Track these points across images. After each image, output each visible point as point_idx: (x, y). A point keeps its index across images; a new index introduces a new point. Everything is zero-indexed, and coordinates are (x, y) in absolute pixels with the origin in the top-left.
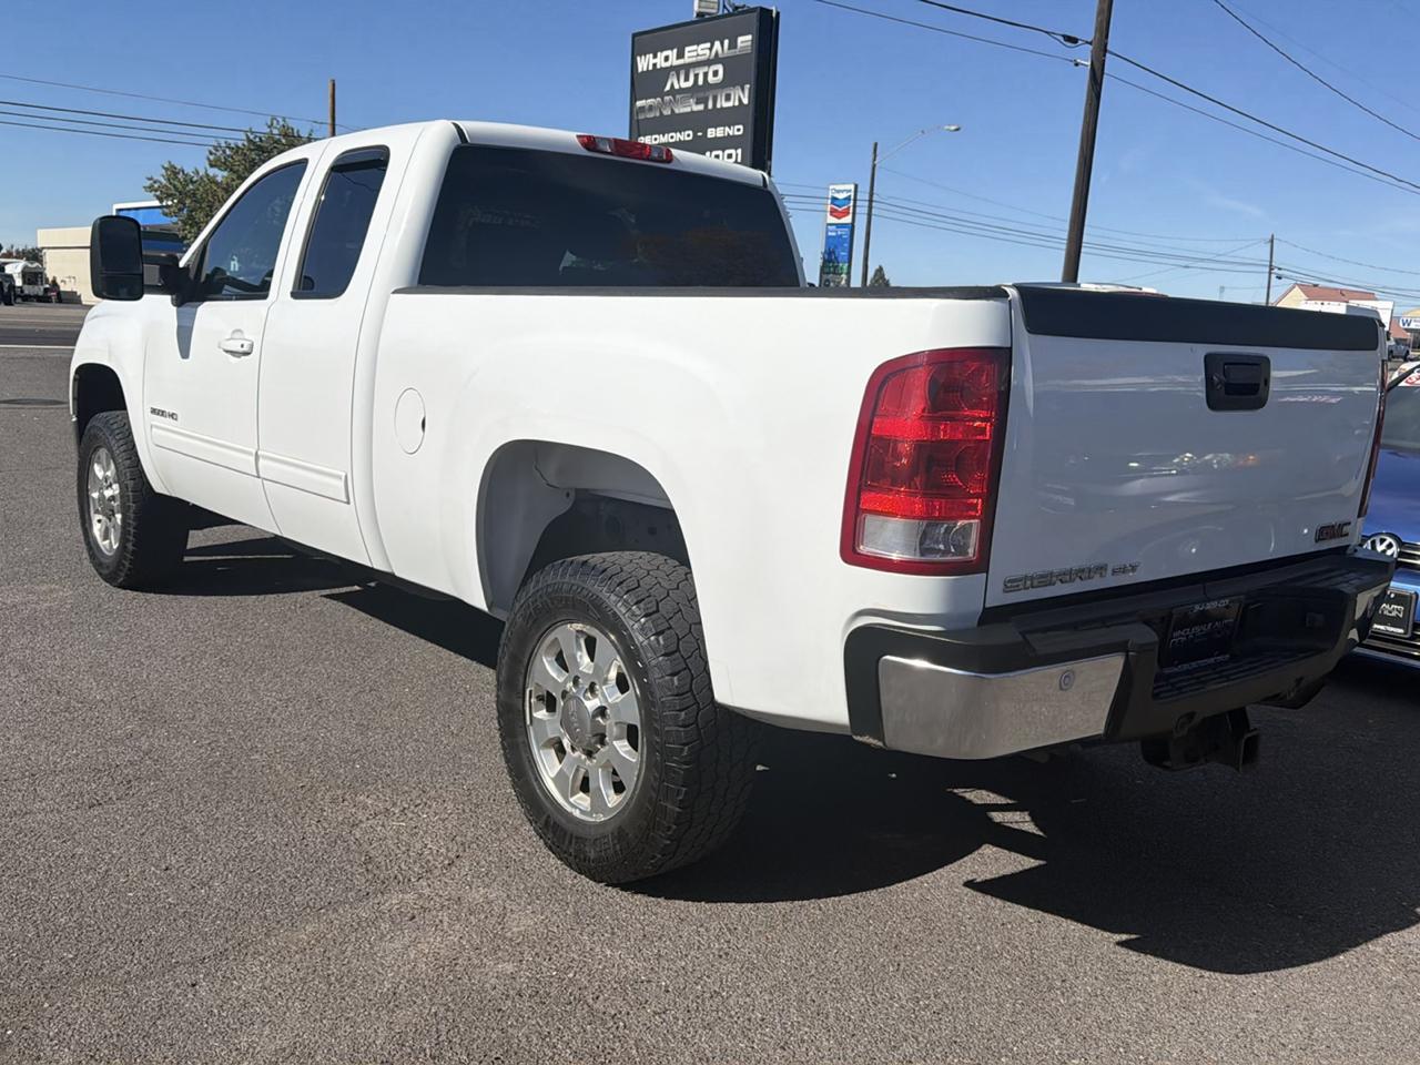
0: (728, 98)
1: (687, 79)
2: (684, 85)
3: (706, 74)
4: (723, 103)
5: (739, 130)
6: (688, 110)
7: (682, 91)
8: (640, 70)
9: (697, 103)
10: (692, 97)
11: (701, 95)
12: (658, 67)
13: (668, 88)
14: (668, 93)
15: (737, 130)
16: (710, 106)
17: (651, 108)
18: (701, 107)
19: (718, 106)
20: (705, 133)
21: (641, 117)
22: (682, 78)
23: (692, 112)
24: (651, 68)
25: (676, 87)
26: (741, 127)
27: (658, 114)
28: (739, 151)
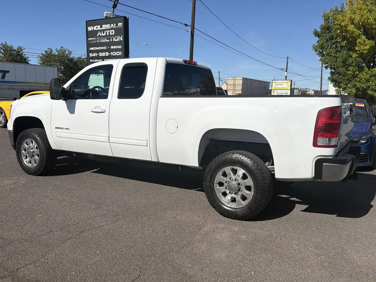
0: (116, 39)
1: (104, 33)
2: (103, 35)
3: (109, 32)
4: (115, 40)
5: (120, 47)
6: (105, 41)
7: (102, 36)
8: (89, 30)
9: (107, 40)
10: (106, 38)
11: (108, 37)
12: (95, 30)
13: (98, 35)
14: (98, 37)
15: (119, 47)
16: (111, 40)
17: (93, 40)
18: (109, 41)
19: (114, 40)
20: (110, 47)
21: (90, 42)
22: (102, 33)
23: (106, 42)
24: (92, 30)
25: (101, 35)
26: (121, 46)
27: (95, 42)
28: (121, 52)
